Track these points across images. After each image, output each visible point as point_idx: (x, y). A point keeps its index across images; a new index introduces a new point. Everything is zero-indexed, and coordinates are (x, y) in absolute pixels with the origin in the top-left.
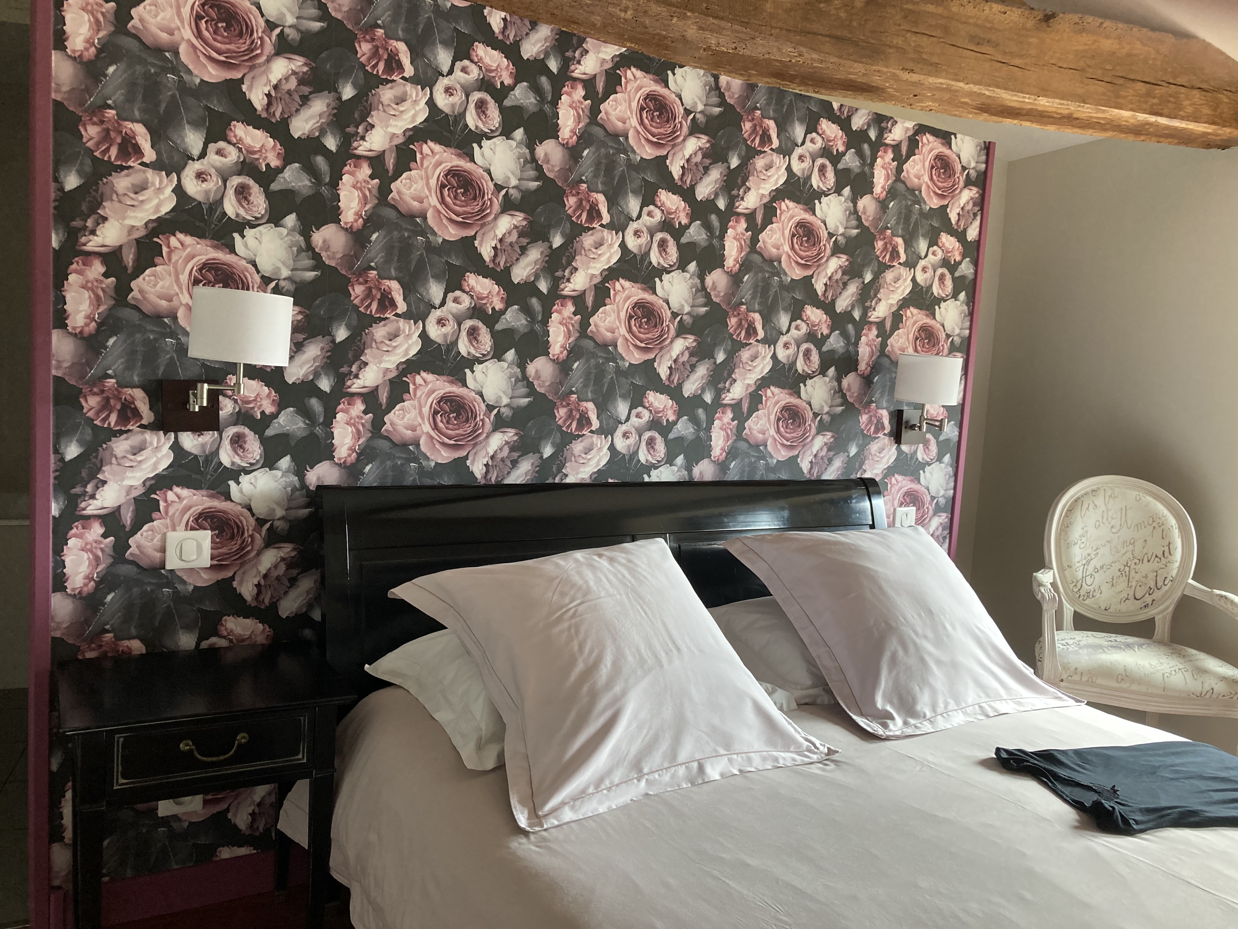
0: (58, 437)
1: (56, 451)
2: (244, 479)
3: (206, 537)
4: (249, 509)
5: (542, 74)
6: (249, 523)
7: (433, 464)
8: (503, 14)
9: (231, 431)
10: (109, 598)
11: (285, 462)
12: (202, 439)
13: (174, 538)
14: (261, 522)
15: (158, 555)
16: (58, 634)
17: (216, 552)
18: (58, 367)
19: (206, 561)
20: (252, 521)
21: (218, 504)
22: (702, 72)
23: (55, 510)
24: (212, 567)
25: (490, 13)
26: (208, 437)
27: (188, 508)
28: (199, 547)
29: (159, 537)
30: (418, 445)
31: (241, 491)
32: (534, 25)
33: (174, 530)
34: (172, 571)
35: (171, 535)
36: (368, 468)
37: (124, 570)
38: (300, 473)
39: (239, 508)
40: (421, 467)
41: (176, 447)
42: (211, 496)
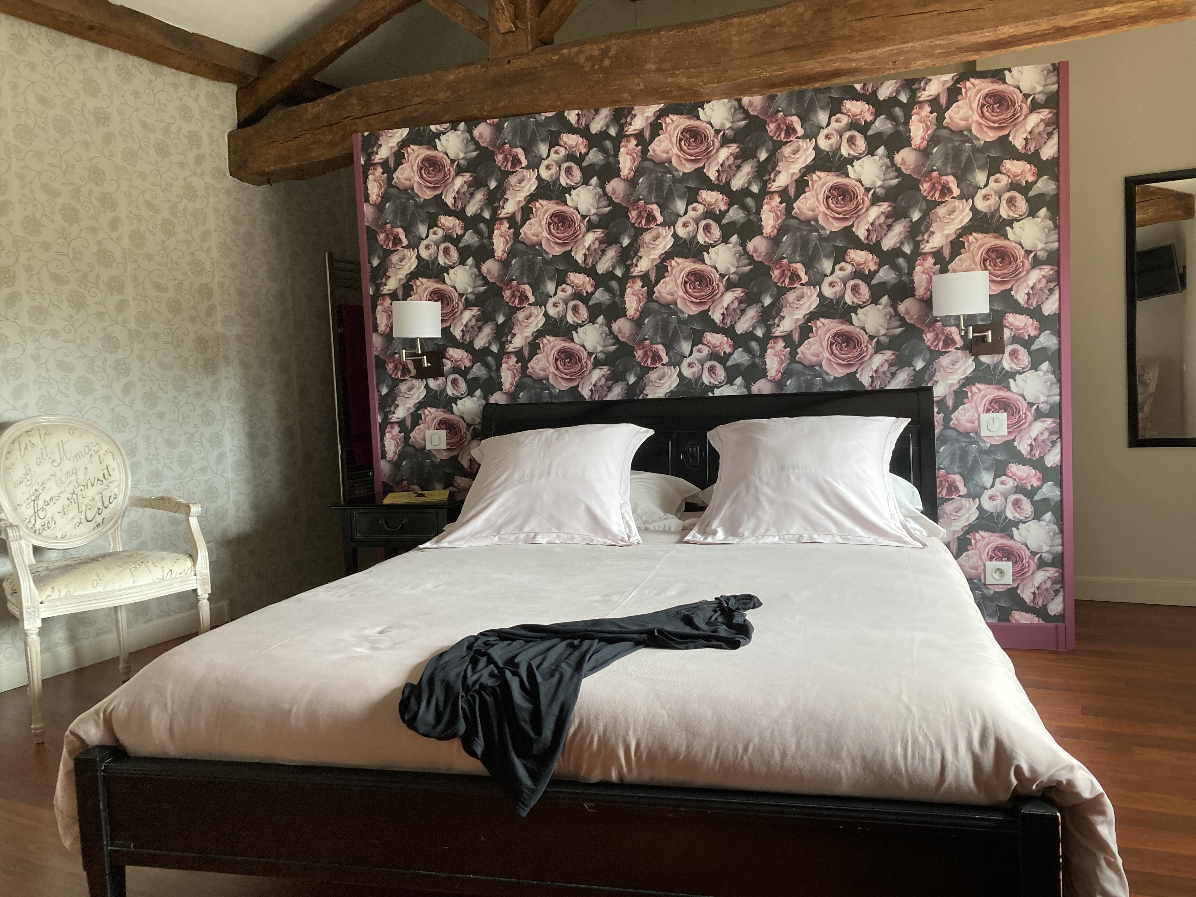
0: (378, 384)
1: (378, 391)
2: (459, 402)
3: (443, 433)
4: (462, 418)
5: (605, 140)
6: (463, 426)
7: (558, 391)
8: (576, 112)
9: (451, 377)
10: (404, 463)
11: (478, 393)
12: (438, 382)
13: (428, 433)
14: (469, 426)
15: (423, 442)
16: (385, 480)
17: (448, 441)
18: (376, 351)
19: (443, 446)
20: (465, 425)
21: (448, 416)
22: (726, 100)
23: (379, 419)
24: (447, 449)
25: (568, 114)
26: (441, 380)
27: (434, 418)
28: (440, 438)
29: (423, 433)
30: (548, 380)
31: (458, 409)
32: (597, 111)
33: (429, 429)
34: (429, 451)
35: (428, 432)
36: (521, 394)
37: (410, 449)
38: (486, 398)
39: (458, 418)
40: (551, 393)
41: (427, 387)
42: (444, 412)
